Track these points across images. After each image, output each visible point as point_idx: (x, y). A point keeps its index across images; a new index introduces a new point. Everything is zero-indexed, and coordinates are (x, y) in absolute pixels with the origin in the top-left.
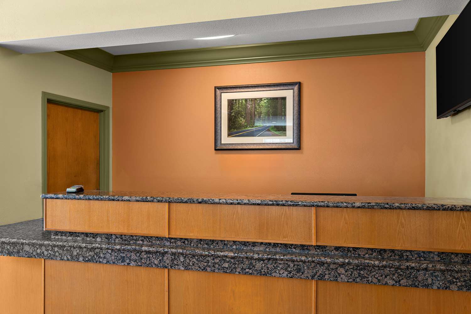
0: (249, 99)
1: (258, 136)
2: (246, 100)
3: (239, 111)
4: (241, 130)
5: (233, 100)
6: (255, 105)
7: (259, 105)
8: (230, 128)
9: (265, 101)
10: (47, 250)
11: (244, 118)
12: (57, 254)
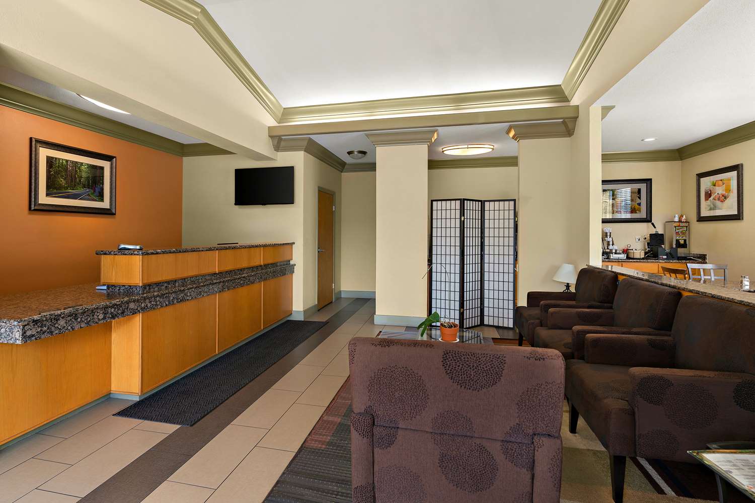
0: (70, 161)
1: (79, 199)
2: (67, 161)
3: (59, 170)
4: (61, 191)
5: (52, 158)
6: (76, 168)
7: (79, 169)
8: (48, 187)
9: (86, 167)
10: (150, 302)
11: (65, 179)
12: (158, 303)
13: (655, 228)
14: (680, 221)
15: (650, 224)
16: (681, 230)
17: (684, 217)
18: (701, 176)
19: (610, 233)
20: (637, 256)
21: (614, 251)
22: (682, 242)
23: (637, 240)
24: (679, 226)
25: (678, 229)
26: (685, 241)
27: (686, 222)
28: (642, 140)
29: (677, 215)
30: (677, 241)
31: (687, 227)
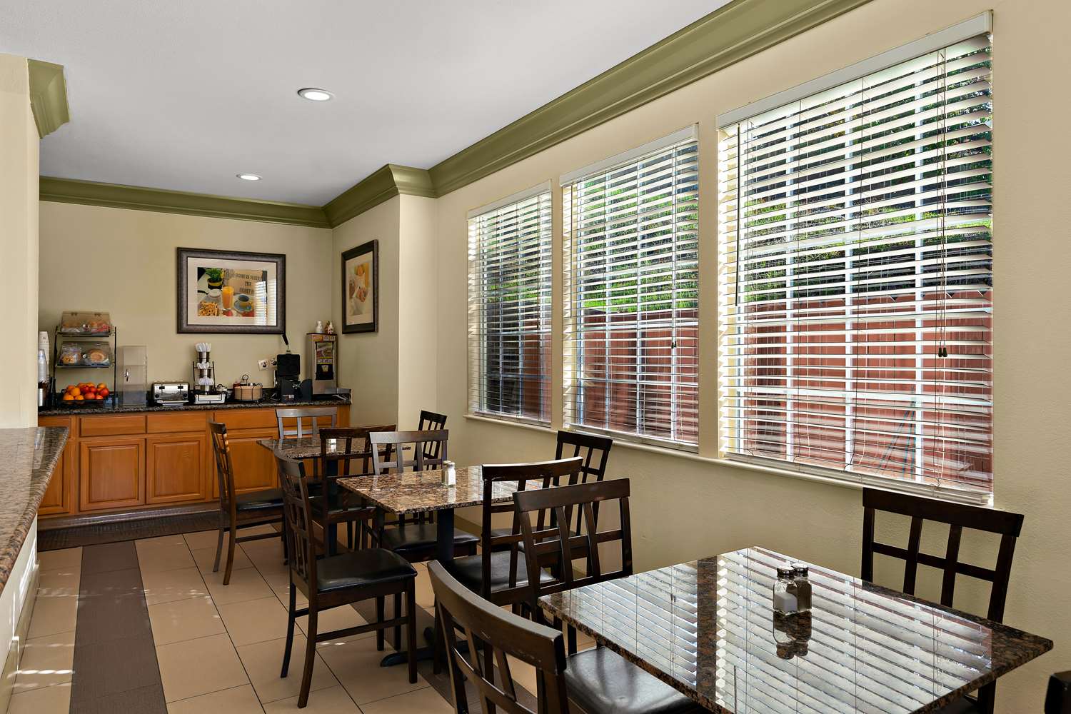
13: (287, 343)
14: (325, 333)
15: (281, 336)
16: (323, 349)
17: (331, 326)
18: (347, 256)
19: (208, 353)
20: (247, 397)
21: (207, 389)
22: (325, 369)
23: (261, 367)
24: (322, 341)
25: (320, 347)
26: (330, 366)
27: (333, 335)
28: (237, 176)
29: (319, 322)
30: (319, 367)
31: (333, 342)
